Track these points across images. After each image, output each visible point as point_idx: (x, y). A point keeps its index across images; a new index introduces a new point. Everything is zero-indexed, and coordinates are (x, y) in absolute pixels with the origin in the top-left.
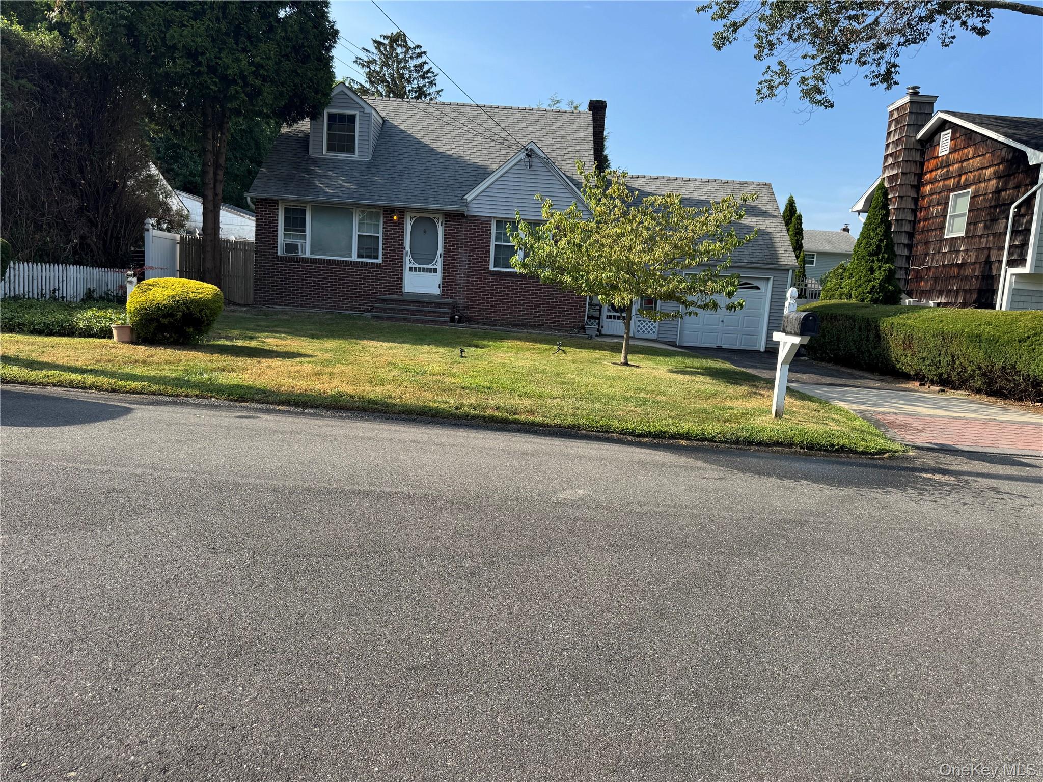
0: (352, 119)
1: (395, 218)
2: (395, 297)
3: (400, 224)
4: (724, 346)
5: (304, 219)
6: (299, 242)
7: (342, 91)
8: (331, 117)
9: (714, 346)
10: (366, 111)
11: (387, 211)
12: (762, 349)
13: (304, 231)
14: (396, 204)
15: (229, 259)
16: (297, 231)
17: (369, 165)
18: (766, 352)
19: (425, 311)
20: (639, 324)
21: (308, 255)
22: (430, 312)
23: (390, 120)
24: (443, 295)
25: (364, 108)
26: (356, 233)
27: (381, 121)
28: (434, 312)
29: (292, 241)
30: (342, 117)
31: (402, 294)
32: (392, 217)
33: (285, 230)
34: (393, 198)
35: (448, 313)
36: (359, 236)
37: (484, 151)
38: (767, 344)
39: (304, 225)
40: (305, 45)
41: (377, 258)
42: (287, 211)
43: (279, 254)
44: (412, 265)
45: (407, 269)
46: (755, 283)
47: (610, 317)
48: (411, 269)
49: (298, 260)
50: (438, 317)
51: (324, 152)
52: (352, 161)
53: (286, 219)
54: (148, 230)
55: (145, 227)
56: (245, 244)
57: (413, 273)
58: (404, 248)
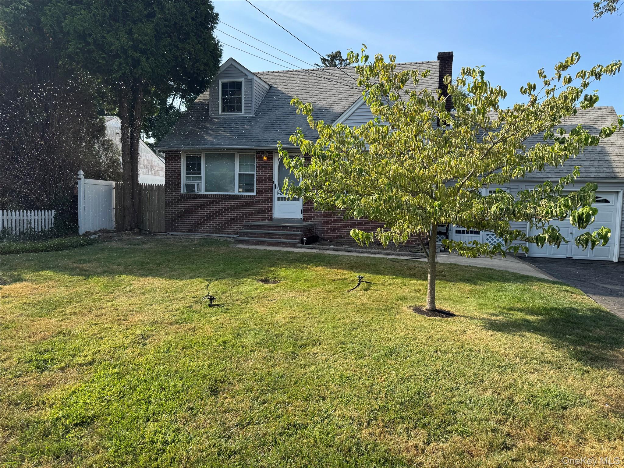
0: (239, 84)
1: (265, 158)
2: (266, 222)
3: (270, 162)
4: (575, 257)
5: (200, 165)
6: (196, 183)
7: (232, 64)
8: (224, 85)
9: (564, 257)
10: (249, 78)
11: (259, 153)
12: (616, 260)
13: (200, 174)
14: (264, 146)
15: (148, 197)
16: (195, 174)
17: (250, 120)
18: (619, 262)
19: (279, 235)
20: (488, 237)
21: (203, 192)
22: (283, 235)
23: (275, 86)
24: (304, 219)
25: (247, 76)
26: (237, 172)
27: (268, 87)
28: (287, 235)
29: (191, 182)
30: (232, 84)
31: (272, 219)
32: (262, 158)
33: (187, 174)
34: (262, 143)
35: (298, 235)
36: (239, 174)
37: (343, 100)
38: (620, 255)
39: (199, 169)
40: (184, 24)
41: (254, 192)
42: (188, 159)
43: (182, 192)
44: (279, 196)
45: (276, 199)
46: (604, 197)
47: (459, 232)
48: (279, 199)
49: (195, 196)
50: (290, 239)
51: (220, 113)
52: (239, 118)
53: (187, 165)
54: (80, 179)
55: (78, 177)
56: (159, 187)
57: (281, 202)
58: (273, 182)
